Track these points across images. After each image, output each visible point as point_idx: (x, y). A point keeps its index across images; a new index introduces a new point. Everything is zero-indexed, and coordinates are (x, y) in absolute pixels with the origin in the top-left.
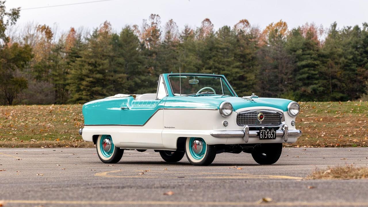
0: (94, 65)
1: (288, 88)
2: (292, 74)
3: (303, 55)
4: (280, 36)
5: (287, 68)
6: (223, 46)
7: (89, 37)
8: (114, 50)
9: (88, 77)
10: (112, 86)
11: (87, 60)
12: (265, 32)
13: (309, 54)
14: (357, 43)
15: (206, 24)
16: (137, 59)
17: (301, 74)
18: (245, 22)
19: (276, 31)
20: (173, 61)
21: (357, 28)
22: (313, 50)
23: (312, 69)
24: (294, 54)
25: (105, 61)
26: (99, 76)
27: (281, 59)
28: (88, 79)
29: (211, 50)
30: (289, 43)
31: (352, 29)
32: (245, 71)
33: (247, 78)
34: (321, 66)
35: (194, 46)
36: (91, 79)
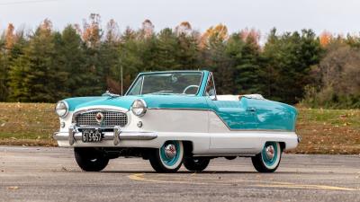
0: (36, 62)
2: (231, 77)
3: (243, 58)
4: (221, 40)
5: (227, 71)
6: (163, 48)
7: (32, 35)
8: (56, 47)
9: (30, 74)
10: (53, 83)
11: (30, 57)
12: (206, 35)
13: (249, 58)
14: (296, 49)
15: (147, 25)
16: (79, 58)
17: (240, 77)
18: (186, 24)
19: (217, 34)
20: (113, 61)
21: (296, 34)
22: (253, 54)
23: (252, 72)
24: (234, 58)
25: (47, 59)
26: (40, 73)
27: (221, 62)
28: (29, 76)
29: (152, 51)
30: (229, 47)
31: (291, 35)
34: (260, 70)
35: (136, 47)
36: (32, 76)
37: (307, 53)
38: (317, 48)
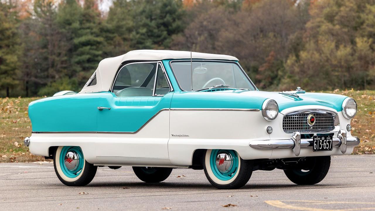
1: (62, 75)
2: (66, 55)
3: (80, 29)
4: (50, 4)
5: (60, 47)
13: (88, 28)
22: (94, 23)
23: (94, 47)
24: (69, 29)
27: (52, 35)
32: (3, 52)
33: (6, 60)
34: (105, 43)
37: (168, 18)
38: (180, 11)
